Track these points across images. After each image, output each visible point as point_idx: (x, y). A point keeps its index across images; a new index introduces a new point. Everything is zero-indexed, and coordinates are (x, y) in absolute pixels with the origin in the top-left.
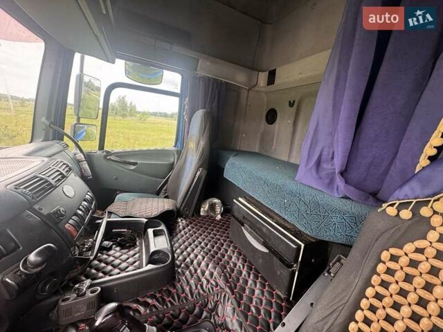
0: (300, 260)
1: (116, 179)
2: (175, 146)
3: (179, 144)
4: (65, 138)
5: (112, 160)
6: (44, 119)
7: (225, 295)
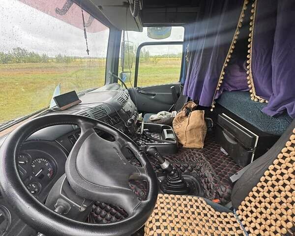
0: (256, 146)
1: (144, 104)
2: (180, 82)
3: (182, 79)
4: (119, 80)
5: (142, 93)
6: (110, 72)
7: (206, 164)
